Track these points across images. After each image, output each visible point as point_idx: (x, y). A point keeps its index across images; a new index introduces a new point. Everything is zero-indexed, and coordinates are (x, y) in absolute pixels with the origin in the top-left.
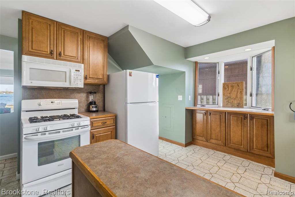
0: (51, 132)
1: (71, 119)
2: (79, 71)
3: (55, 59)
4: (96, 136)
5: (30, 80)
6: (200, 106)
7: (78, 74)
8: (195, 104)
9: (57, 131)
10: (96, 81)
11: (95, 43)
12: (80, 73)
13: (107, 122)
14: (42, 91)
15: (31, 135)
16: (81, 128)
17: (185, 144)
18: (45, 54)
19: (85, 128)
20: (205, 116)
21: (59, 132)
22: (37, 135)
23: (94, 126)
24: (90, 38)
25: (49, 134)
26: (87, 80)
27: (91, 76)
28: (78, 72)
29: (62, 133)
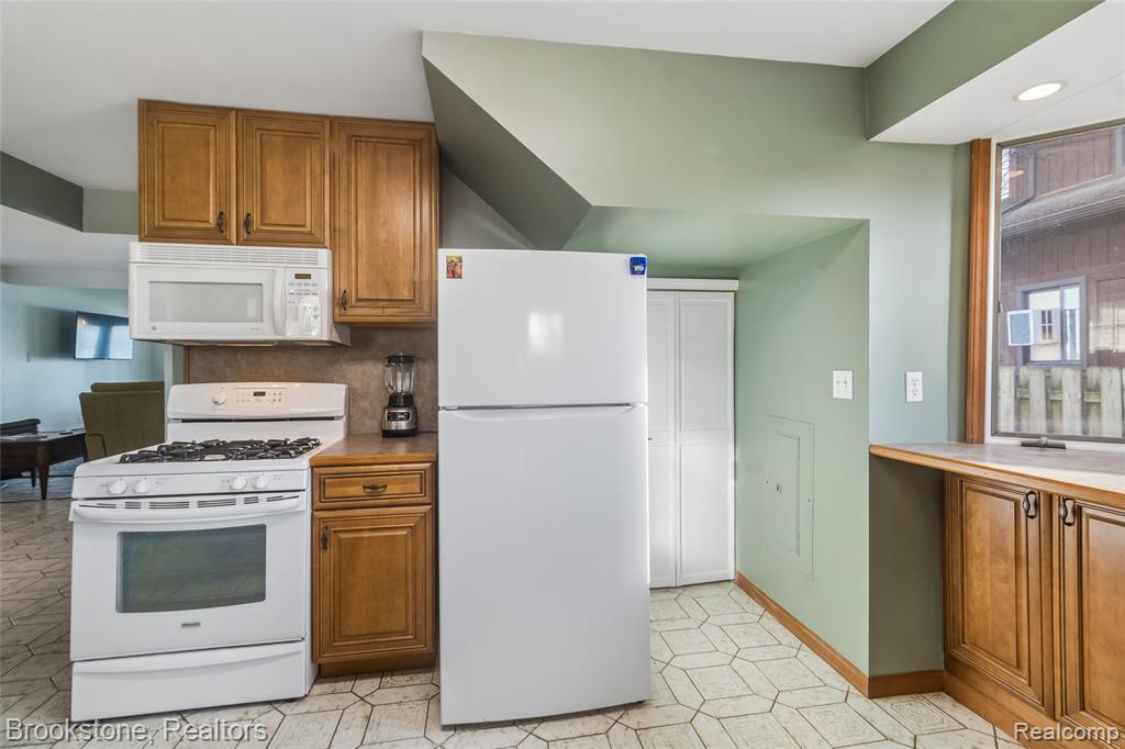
0: (158, 501)
1: (261, 458)
2: (308, 276)
3: (232, 244)
4: (340, 540)
5: (152, 320)
6: (1017, 441)
7: (308, 288)
8: (968, 430)
9: (180, 501)
10: (388, 311)
11: (382, 161)
12: (314, 285)
13: (389, 487)
14: (239, 356)
15: (95, 503)
16: (269, 500)
17: (870, 679)
18: (201, 229)
19: (281, 498)
20: (1033, 524)
21: (185, 505)
22: (114, 507)
23: (327, 495)
24: (357, 141)
25: (153, 506)
26: (351, 311)
27: (364, 294)
28: (307, 281)
29: (193, 510)
